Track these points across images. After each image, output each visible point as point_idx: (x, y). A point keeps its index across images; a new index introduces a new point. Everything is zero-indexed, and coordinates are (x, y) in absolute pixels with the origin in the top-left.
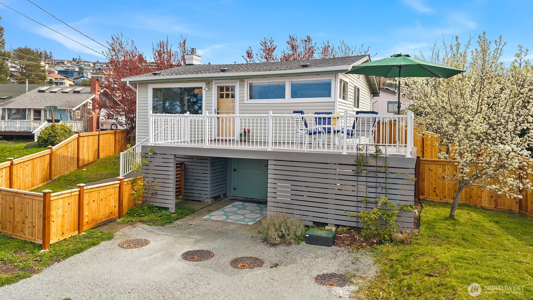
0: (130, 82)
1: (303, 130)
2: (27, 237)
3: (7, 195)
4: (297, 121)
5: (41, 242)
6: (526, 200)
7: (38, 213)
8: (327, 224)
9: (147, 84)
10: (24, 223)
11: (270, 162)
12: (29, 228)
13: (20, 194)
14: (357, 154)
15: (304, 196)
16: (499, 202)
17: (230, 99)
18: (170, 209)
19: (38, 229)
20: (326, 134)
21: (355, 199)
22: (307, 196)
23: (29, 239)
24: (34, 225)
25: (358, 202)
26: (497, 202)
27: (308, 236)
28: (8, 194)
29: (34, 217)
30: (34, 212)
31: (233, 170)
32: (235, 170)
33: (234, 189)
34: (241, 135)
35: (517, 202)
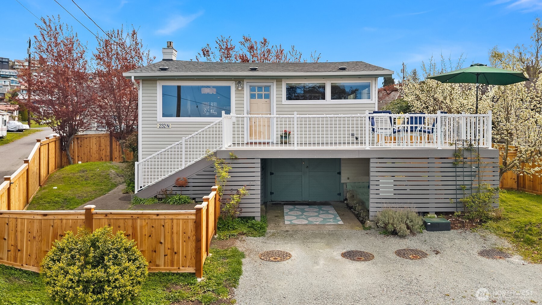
0: (135, 77)
1: (387, 129)
2: (163, 267)
3: (120, 220)
4: (377, 121)
5: (192, 270)
6: (524, 180)
7: (182, 235)
8: (428, 213)
9: (155, 80)
10: (155, 251)
11: (371, 161)
12: (166, 257)
13: (147, 216)
14: (456, 148)
15: (406, 190)
16: (504, 183)
17: (263, 100)
18: (255, 218)
19: (183, 254)
20: (404, 133)
21: (454, 187)
22: (410, 190)
23: (166, 269)
24: (175, 251)
25: (457, 190)
26: (503, 183)
27: (430, 224)
28: (121, 218)
29: (175, 240)
30: (175, 236)
31: (269, 174)
32: (272, 174)
33: (272, 193)
34: (282, 137)
35: (516, 182)
